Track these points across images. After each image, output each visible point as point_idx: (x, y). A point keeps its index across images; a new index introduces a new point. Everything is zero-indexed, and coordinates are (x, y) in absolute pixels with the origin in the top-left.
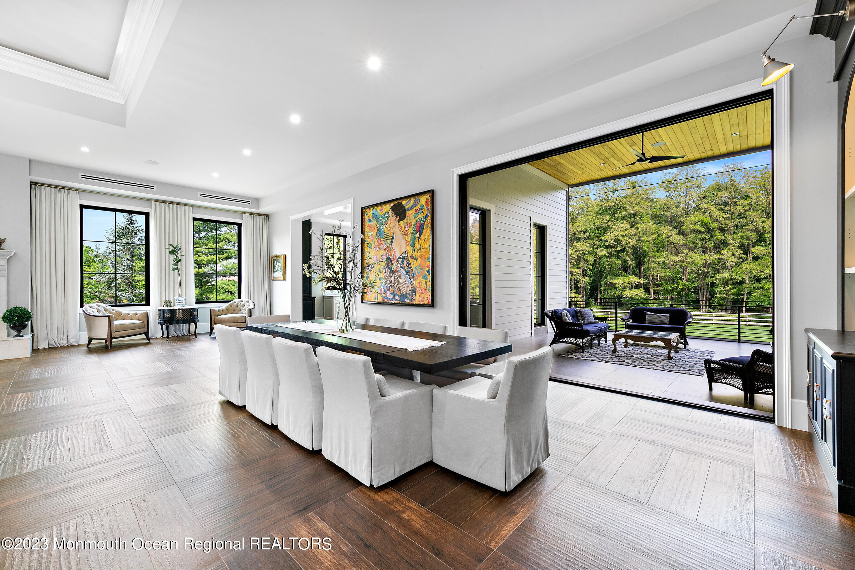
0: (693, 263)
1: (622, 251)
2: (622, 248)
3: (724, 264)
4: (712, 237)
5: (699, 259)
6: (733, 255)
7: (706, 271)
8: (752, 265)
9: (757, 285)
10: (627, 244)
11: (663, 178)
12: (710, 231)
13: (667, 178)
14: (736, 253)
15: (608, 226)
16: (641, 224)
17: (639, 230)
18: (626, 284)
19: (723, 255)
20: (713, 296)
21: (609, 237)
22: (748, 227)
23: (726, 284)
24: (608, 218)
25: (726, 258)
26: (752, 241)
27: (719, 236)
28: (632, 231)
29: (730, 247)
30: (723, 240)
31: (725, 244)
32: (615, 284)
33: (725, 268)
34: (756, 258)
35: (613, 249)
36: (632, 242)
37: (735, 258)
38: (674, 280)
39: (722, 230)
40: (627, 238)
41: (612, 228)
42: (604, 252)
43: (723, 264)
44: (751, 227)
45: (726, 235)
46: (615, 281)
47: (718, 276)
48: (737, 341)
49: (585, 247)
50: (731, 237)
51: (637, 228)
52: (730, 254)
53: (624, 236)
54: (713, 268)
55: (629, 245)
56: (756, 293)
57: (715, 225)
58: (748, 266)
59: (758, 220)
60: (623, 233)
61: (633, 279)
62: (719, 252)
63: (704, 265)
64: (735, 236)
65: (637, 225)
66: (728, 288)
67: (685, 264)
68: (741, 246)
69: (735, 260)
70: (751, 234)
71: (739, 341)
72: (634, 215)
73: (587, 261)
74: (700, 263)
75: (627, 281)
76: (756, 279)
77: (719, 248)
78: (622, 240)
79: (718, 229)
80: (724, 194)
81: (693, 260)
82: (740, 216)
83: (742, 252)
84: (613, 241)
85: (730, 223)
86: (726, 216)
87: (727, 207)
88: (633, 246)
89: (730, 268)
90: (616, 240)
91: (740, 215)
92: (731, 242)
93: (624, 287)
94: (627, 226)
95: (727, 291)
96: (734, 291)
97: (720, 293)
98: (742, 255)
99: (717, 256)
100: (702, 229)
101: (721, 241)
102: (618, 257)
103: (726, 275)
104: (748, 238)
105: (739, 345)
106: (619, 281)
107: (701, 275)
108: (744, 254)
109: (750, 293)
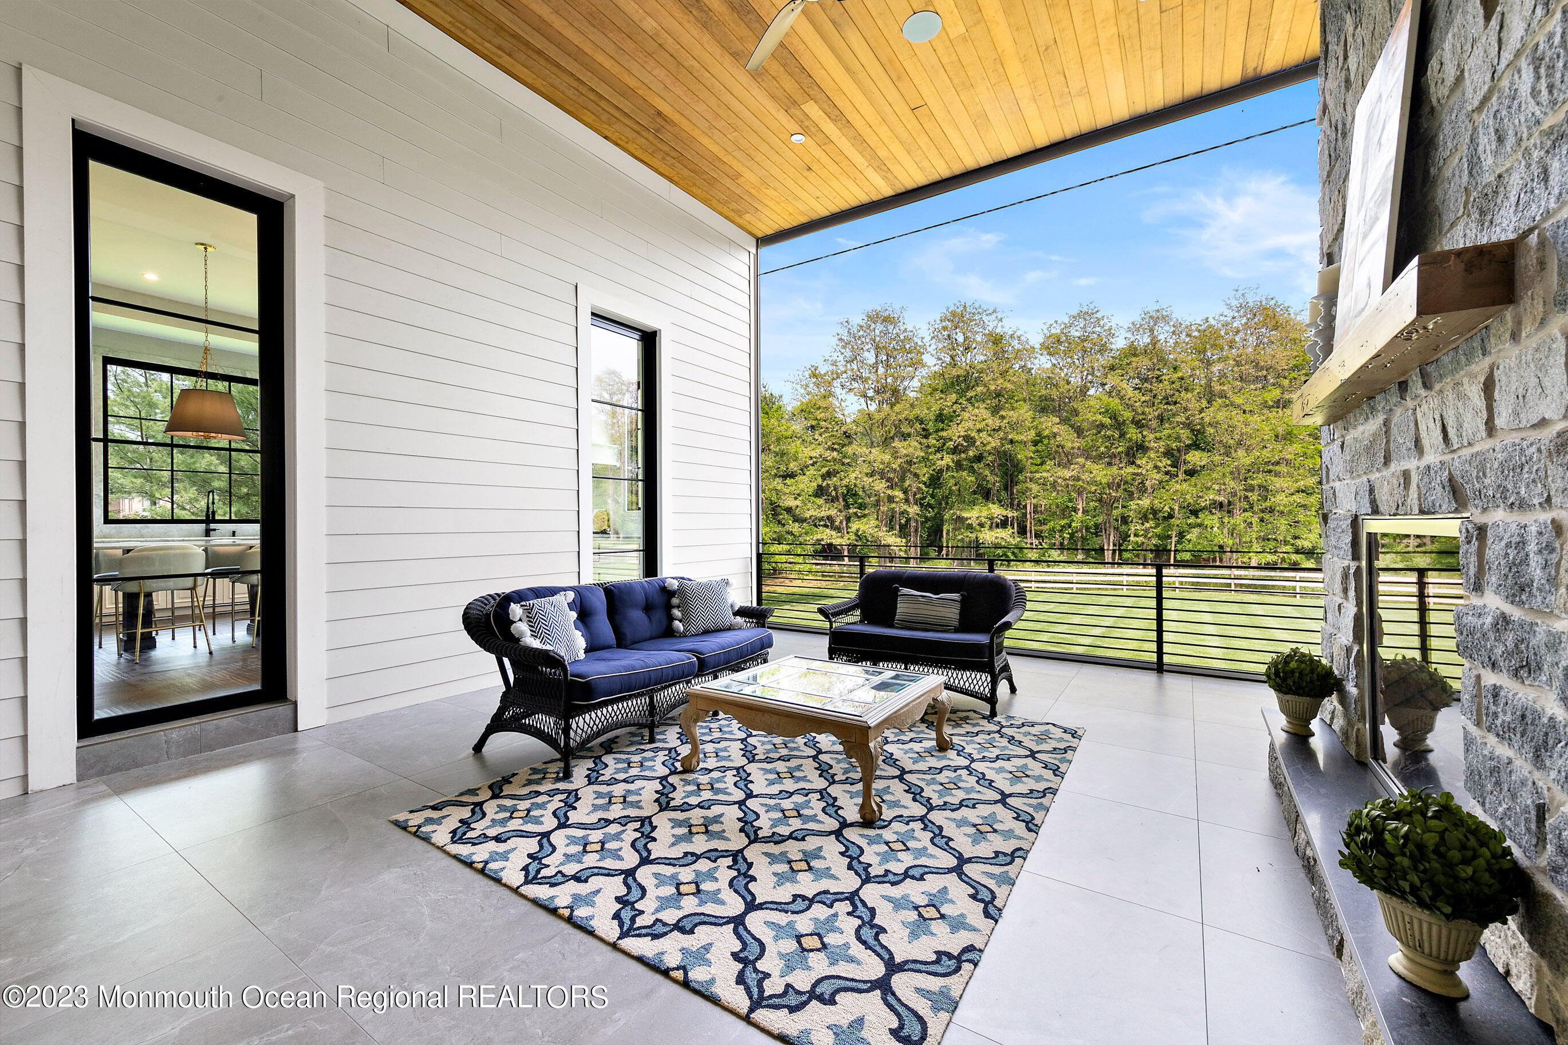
0: (1094, 482)
1: (979, 458)
2: (977, 453)
3: (1142, 483)
4: (1122, 435)
5: (1100, 473)
6: (1156, 467)
7: (1114, 494)
8: (1185, 485)
9: (1192, 520)
10: (985, 445)
11: (1046, 332)
12: (1119, 425)
13: (1053, 331)
14: (1159, 464)
15: (955, 412)
16: (1009, 410)
17: (1005, 421)
18: (983, 520)
19: (1139, 467)
20: (1124, 540)
21: (955, 432)
22: (1178, 419)
23: (1145, 518)
24: (954, 397)
25: (1144, 472)
26: (1184, 443)
27: (1133, 433)
28: (993, 422)
29: (1152, 455)
30: (1139, 442)
31: (1141, 448)
32: (967, 519)
33: (1142, 489)
34: (1191, 473)
35: (963, 456)
36: (994, 443)
37: (1158, 472)
38: (1066, 511)
39: (1138, 424)
40: (984, 434)
41: (959, 416)
42: (948, 460)
43: (1139, 484)
44: (1181, 418)
45: (1144, 433)
46: (965, 515)
47: (1133, 505)
48: (1155, 666)
49: (911, 450)
50: (1152, 436)
51: (1003, 417)
52: (1150, 466)
53: (979, 431)
54: (1125, 490)
55: (988, 448)
56: (1191, 535)
57: (1128, 415)
58: (1178, 487)
59: (1194, 405)
60: (979, 426)
61: (997, 511)
62: (1133, 463)
63: (1109, 486)
64: (1158, 435)
65: (1002, 413)
66: (1147, 525)
67: (1080, 483)
68: (1168, 453)
69: (1158, 476)
70: (1182, 431)
71: (1160, 667)
72: (999, 395)
73: (916, 475)
74: (1104, 481)
75: (985, 513)
76: (1190, 510)
77: (1134, 456)
78: (977, 437)
79: (1132, 422)
80: (1143, 363)
81: (1092, 476)
82: (1167, 400)
83: (1169, 462)
84: (960, 439)
85: (1152, 413)
86: (1143, 399)
87: (1146, 385)
88: (995, 448)
89: (1150, 490)
90: (966, 438)
91: (1166, 398)
92: (1152, 444)
93: (982, 525)
94: (985, 414)
95: (1147, 530)
96: (1158, 530)
97: (1136, 535)
98: (1170, 468)
99: (1131, 469)
100: (1107, 421)
101: (1136, 442)
102: (972, 471)
103: (1145, 502)
104: (1178, 439)
105: (1160, 678)
106: (973, 514)
107: (1106, 503)
108: (1172, 466)
109: (1181, 535)
